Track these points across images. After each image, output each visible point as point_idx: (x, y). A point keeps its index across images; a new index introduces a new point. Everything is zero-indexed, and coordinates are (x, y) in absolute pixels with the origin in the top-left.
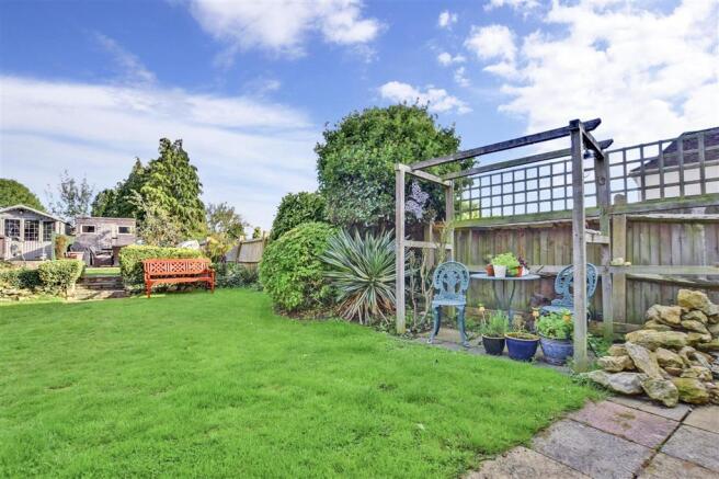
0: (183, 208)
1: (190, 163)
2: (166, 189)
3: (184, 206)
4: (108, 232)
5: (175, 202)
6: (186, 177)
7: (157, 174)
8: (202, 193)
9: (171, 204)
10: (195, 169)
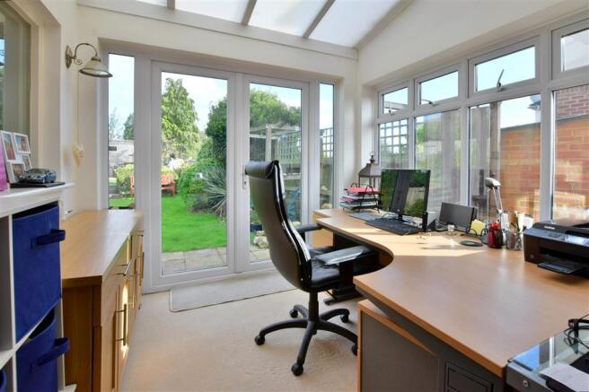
0: (182, 133)
1: (188, 97)
2: (169, 118)
3: (183, 130)
4: (126, 151)
5: (176, 127)
6: (185, 107)
7: (163, 107)
8: (198, 119)
9: (173, 130)
10: (192, 101)
